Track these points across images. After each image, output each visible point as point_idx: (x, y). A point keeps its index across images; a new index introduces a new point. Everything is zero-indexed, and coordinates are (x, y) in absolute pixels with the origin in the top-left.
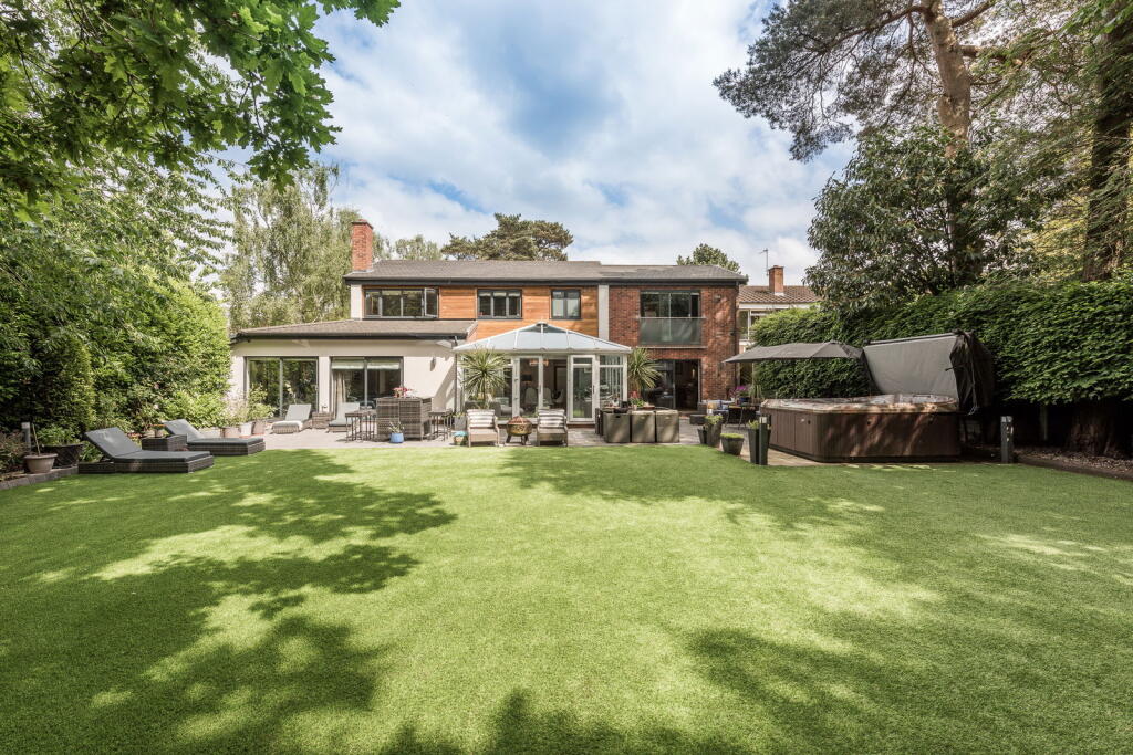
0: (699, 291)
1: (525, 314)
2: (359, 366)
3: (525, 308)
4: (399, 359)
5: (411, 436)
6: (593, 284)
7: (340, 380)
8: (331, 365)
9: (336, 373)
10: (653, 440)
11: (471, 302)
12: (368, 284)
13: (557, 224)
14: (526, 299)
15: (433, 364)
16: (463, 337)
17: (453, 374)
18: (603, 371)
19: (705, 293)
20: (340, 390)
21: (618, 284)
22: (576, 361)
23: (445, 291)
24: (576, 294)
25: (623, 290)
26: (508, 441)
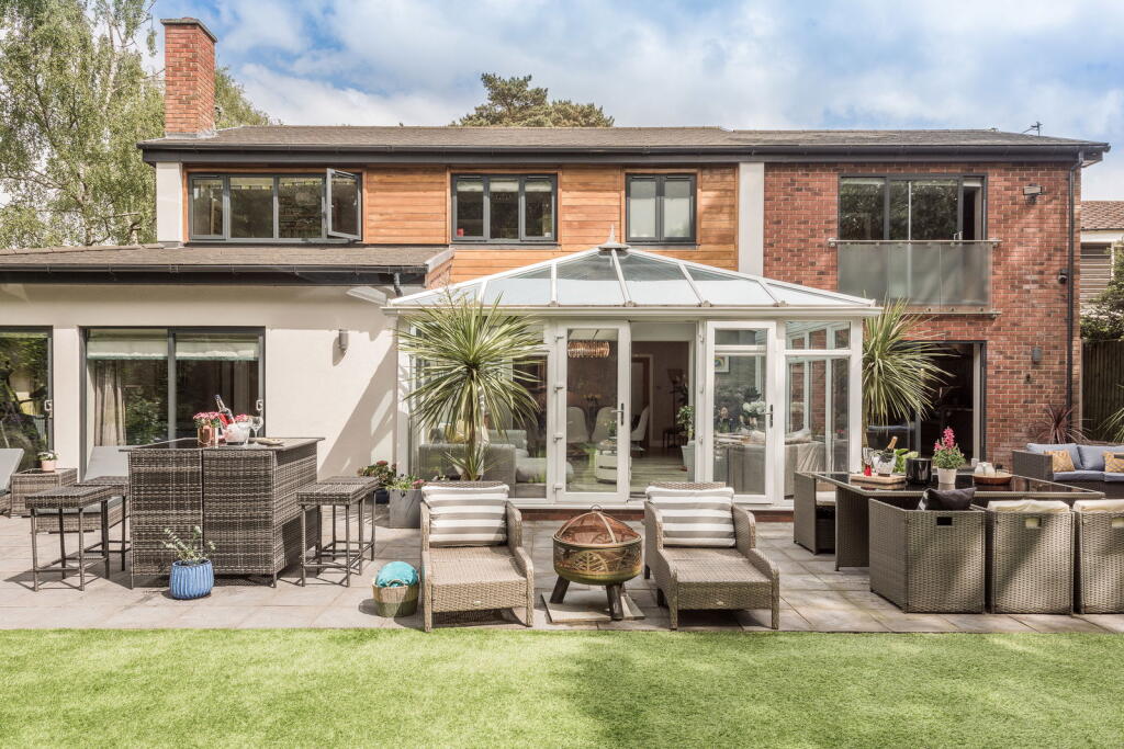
0: (982, 178)
1: (564, 234)
2: (155, 351)
3: (565, 217)
4: (254, 334)
5: (241, 569)
6: (720, 159)
7: (109, 388)
8: (84, 349)
9: (99, 369)
10: (1067, 602)
11: (433, 204)
12: (200, 163)
13: (591, 106)
14: (566, 198)
15: (340, 347)
16: (416, 277)
17: (387, 372)
18: (795, 368)
19: (997, 182)
20: (110, 412)
21: (784, 158)
22: (725, 337)
23: (376, 178)
24: (685, 186)
25: (799, 175)
26: (558, 598)
